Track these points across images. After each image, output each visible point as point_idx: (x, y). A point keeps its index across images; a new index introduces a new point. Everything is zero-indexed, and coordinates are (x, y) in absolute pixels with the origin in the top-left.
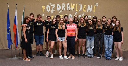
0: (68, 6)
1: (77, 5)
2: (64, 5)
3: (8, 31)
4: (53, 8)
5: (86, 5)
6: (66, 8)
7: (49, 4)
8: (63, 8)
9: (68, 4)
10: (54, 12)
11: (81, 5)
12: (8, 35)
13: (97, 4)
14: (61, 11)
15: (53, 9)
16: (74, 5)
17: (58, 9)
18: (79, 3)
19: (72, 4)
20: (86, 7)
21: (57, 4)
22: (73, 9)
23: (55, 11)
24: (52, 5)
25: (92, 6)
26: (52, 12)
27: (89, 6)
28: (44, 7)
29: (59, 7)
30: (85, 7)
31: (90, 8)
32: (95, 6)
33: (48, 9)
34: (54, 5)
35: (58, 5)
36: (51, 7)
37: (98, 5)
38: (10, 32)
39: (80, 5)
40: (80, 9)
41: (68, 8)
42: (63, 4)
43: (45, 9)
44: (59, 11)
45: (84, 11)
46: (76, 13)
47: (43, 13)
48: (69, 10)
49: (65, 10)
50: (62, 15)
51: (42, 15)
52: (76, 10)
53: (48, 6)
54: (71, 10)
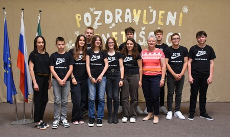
0: (128, 14)
1: (145, 11)
2: (118, 13)
3: (6, 65)
4: (98, 18)
5: (163, 12)
6: (123, 17)
7: (89, 11)
8: (118, 17)
9: (128, 10)
10: (99, 26)
11: (155, 12)
12: (6, 74)
13: (185, 10)
14: (114, 25)
15: (97, 21)
16: (139, 11)
17: (108, 21)
18: (150, 7)
19: (135, 11)
20: (165, 16)
21: (106, 11)
22: (137, 19)
23: (101, 24)
24: (95, 13)
25: (175, 13)
26: (95, 27)
27: (170, 13)
28: (79, 17)
29: (108, 17)
30: (162, 15)
31: (171, 18)
32: (181, 14)
33: (88, 21)
34: (99, 13)
35: (108, 12)
36: (94, 17)
37: (189, 11)
38: (11, 68)
39: (151, 11)
40: (152, 20)
41: (128, 17)
42: (117, 10)
43: (82, 22)
44: (110, 25)
45: (160, 23)
46: (144, 28)
47: (78, 29)
48: (130, 21)
49: (121, 21)
50: (116, 33)
51: (76, 33)
52: (145, 22)
53: (87, 15)
54: (133, 22)
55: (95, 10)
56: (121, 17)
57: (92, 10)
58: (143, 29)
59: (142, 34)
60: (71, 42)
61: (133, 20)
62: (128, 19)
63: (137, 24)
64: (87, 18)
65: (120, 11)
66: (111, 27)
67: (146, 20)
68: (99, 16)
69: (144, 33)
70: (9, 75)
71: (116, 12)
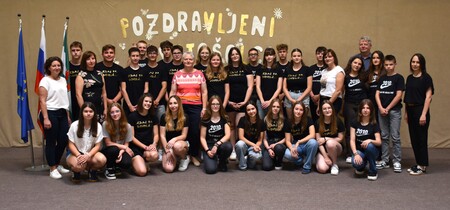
0: (196, 18)
1: (220, 15)
2: (182, 17)
3: (20, 90)
4: (152, 25)
5: (246, 16)
6: (189, 23)
7: (140, 15)
8: (182, 23)
9: (196, 14)
10: (154, 36)
11: (234, 17)
12: (20, 103)
13: (278, 14)
14: (175, 34)
15: (151, 28)
16: (213, 15)
17: (167, 29)
18: (228, 10)
19: (206, 14)
20: (249, 22)
21: (164, 14)
22: (209, 27)
23: (157, 33)
24: (149, 17)
25: (264, 18)
26: (149, 37)
27: (256, 18)
28: (125, 23)
29: (168, 23)
30: (245, 20)
31: (258, 26)
32: (273, 20)
33: (138, 29)
34: (155, 17)
35: (167, 16)
36: (147, 22)
37: (283, 15)
38: (27, 94)
39: (229, 14)
40: (230, 29)
41: (196, 24)
42: (180, 14)
43: (130, 29)
44: (170, 34)
45: (242, 32)
46: (220, 38)
47: (123, 40)
48: (200, 30)
49: (186, 29)
52: (220, 31)
53: (138, 20)
54: (204, 31)
55: (148, 13)
56: (186, 23)
57: (144, 13)
58: (218, 40)
59: (217, 48)
61: (203, 28)
62: (197, 26)
63: (209, 33)
64: (138, 24)
65: (185, 15)
66: (171, 38)
67: (222, 28)
68: (155, 21)
69: (219, 46)
70: (24, 104)
71: (179, 16)
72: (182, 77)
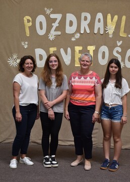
0: (99, 21)
1: (124, 18)
2: (86, 19)
4: (55, 25)
6: (91, 25)
7: (44, 14)
8: (84, 25)
9: (100, 16)
10: (57, 36)
14: (78, 36)
15: (54, 28)
16: (116, 17)
17: (70, 30)
19: (109, 16)
23: (59, 33)
24: (52, 16)
26: (51, 37)
28: (29, 21)
29: (71, 24)
33: (41, 28)
34: (58, 17)
35: (70, 17)
36: (50, 22)
41: (99, 26)
42: (83, 15)
43: (33, 29)
44: (73, 35)
46: (121, 42)
47: (26, 39)
48: (102, 32)
49: (88, 31)
50: (80, 48)
51: (23, 44)
52: (122, 34)
53: (41, 18)
54: (106, 34)
55: (52, 13)
56: (89, 25)
57: (48, 12)
58: (119, 43)
59: (117, 52)
60: (15, 57)
61: (105, 31)
62: (99, 28)
63: (111, 36)
64: (41, 23)
65: (89, 16)
66: (73, 39)
67: (125, 32)
68: (58, 21)
69: (120, 50)
71: (83, 18)
72: (77, 78)
